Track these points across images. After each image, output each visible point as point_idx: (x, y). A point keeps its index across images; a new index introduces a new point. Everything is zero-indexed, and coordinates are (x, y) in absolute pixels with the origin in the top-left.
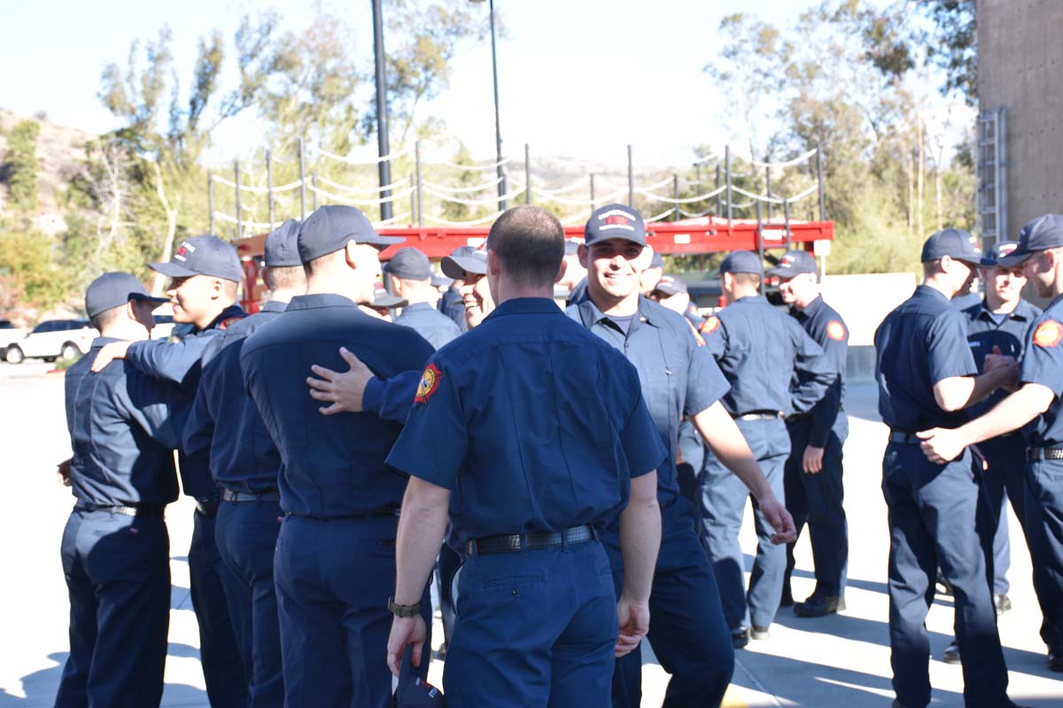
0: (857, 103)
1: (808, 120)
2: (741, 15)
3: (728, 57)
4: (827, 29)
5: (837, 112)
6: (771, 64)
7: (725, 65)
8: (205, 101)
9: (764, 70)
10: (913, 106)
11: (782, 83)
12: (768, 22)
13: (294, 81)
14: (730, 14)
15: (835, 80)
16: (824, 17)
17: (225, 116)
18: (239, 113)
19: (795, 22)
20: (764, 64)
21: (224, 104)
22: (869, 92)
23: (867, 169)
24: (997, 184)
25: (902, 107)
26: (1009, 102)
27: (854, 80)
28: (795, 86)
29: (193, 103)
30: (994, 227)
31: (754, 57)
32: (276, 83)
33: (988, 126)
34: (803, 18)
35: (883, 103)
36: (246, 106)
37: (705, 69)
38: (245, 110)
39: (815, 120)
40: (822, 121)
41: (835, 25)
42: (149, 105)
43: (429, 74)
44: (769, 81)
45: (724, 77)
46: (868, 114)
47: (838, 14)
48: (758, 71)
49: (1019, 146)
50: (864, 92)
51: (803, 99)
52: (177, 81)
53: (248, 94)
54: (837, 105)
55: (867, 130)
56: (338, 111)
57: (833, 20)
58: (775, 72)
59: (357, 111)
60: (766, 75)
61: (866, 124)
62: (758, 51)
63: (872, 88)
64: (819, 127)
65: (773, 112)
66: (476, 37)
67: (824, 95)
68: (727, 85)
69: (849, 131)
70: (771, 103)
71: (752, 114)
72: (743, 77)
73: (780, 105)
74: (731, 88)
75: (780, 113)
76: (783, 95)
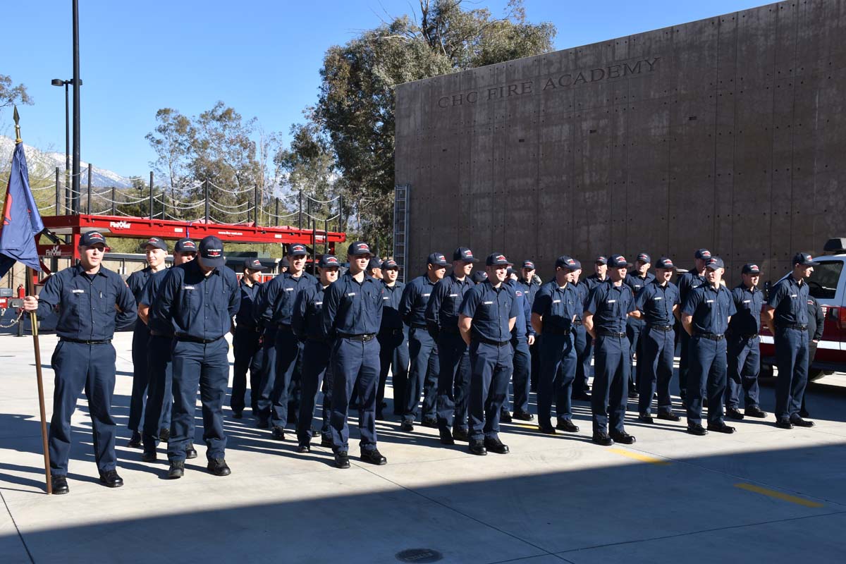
0: (230, 165)
1: (204, 171)
2: (169, 110)
3: (161, 132)
4: (215, 124)
5: (221, 169)
6: (184, 138)
7: (158, 136)
9: (179, 141)
10: (259, 170)
11: (189, 150)
12: (184, 115)
14: (163, 108)
15: (219, 151)
16: (214, 118)
19: (197, 118)
20: (180, 139)
22: (237, 160)
23: (235, 200)
24: (405, 221)
25: (253, 170)
26: (412, 182)
27: (229, 153)
28: (196, 152)
30: (403, 242)
31: (175, 134)
33: (401, 193)
34: (202, 116)
35: (243, 167)
37: (147, 137)
39: (208, 172)
40: (212, 172)
41: (219, 123)
44: (182, 147)
45: (159, 142)
46: (235, 171)
47: (221, 117)
48: (176, 141)
49: (416, 205)
50: (234, 160)
51: (202, 159)
54: (221, 164)
55: (235, 180)
57: (218, 120)
58: (185, 143)
60: (180, 144)
61: (234, 177)
62: (177, 131)
65: (184, 165)
66: (6, 100)
67: (213, 159)
68: (160, 147)
69: (226, 179)
70: (184, 160)
71: (173, 164)
72: (169, 144)
73: (189, 161)
74: (162, 149)
75: (190, 166)
76: (189, 156)
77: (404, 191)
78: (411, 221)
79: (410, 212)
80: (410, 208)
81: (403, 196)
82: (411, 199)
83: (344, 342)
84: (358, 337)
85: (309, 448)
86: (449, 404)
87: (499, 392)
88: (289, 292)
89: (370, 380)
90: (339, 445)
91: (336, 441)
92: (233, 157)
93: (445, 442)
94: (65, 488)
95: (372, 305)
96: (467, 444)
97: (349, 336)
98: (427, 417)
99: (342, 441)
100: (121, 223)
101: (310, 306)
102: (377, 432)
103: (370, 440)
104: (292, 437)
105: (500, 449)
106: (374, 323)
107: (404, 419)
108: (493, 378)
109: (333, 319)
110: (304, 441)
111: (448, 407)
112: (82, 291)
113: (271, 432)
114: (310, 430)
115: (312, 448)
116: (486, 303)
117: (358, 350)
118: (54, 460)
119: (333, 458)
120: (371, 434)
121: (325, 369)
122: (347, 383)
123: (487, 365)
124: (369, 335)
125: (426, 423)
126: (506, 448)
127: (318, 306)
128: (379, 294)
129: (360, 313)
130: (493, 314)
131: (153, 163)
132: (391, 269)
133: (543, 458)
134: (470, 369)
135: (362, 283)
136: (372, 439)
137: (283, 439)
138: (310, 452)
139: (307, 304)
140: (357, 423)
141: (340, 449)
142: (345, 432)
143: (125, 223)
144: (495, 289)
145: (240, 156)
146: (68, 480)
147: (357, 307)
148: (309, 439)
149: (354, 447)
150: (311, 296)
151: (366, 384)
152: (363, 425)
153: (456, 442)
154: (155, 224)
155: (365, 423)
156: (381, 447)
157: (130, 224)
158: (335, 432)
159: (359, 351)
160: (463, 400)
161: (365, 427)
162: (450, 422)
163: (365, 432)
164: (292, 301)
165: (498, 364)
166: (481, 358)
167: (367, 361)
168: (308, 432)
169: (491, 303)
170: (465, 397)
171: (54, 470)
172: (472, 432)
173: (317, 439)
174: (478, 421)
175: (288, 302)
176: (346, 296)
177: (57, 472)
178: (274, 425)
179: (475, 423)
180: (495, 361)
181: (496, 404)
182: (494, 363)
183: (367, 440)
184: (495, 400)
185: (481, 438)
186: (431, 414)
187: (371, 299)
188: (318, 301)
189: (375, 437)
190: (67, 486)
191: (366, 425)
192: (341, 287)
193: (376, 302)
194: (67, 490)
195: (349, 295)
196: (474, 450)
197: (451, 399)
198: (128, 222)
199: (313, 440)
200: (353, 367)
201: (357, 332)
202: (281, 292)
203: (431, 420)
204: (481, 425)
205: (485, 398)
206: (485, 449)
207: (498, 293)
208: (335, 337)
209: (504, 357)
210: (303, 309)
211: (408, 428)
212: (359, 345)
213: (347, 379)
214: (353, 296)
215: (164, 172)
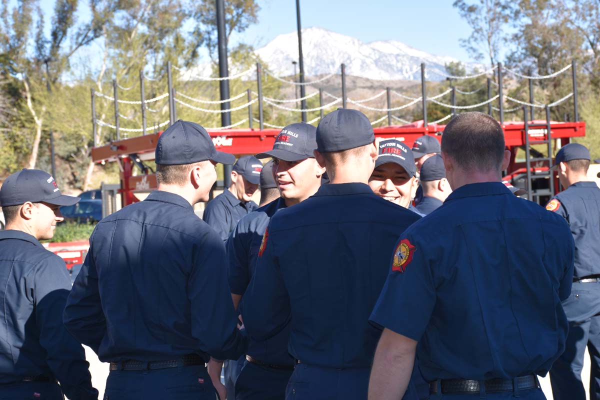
0: (579, 28)
1: (539, 42)
5: (562, 35)
8: (65, 33)
11: (517, 13)
13: (134, 17)
15: (561, 10)
17: (81, 45)
18: (92, 43)
21: (79, 35)
22: (588, 18)
23: (588, 80)
28: (527, 15)
29: (55, 34)
32: (119, 18)
36: (96, 37)
37: (456, 4)
38: (97, 40)
39: (544, 42)
40: (550, 42)
42: (20, 35)
43: (240, 10)
44: (507, 12)
45: (472, 9)
46: (588, 37)
50: (584, 19)
51: (534, 25)
52: (42, 17)
53: (97, 28)
54: (562, 29)
55: (587, 49)
56: (169, 40)
58: (512, 5)
59: (184, 41)
60: (504, 8)
61: (586, 44)
63: (591, 15)
64: (547, 48)
65: (509, 37)
67: (551, 22)
68: (473, 16)
69: (572, 50)
70: (508, 29)
71: (493, 39)
72: (485, 10)
73: (516, 31)
74: (477, 18)
75: (516, 37)
76: (518, 23)
92: (583, 16)
100: (218, 138)
131: (465, 41)
143: (224, 138)
145: (594, 12)
154: (268, 136)
157: (231, 140)
198: (228, 137)
215: (481, 51)
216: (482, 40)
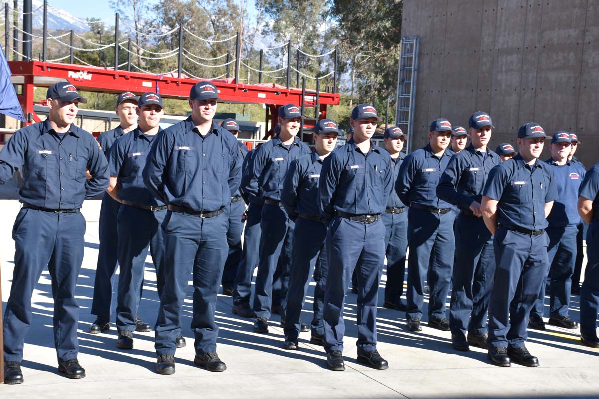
0: (204, 9)
1: (174, 15)
5: (193, 12)
10: (238, 15)
23: (209, 52)
24: (412, 81)
25: (231, 15)
26: (422, 34)
30: (408, 106)
33: (408, 47)
35: (219, 11)
39: (178, 16)
40: (183, 17)
46: (210, 16)
49: (426, 61)
50: (209, 3)
54: (193, 7)
55: (209, 26)
61: (208, 23)
65: (151, 7)
69: (199, 25)
71: (138, 5)
75: (157, 8)
77: (412, 45)
78: (418, 83)
79: (419, 70)
80: (419, 66)
81: (410, 51)
82: (420, 55)
83: (343, 222)
84: (360, 217)
85: (296, 344)
86: (465, 303)
87: (529, 291)
88: (278, 162)
89: (373, 269)
90: (333, 343)
91: (330, 338)
93: (458, 347)
94: (19, 377)
95: (378, 181)
96: (486, 351)
97: (349, 216)
98: (434, 317)
99: (336, 337)
100: (81, 73)
101: (304, 180)
102: (378, 331)
103: (369, 340)
104: (276, 331)
105: (527, 360)
106: (380, 202)
107: (408, 318)
108: (522, 273)
109: (331, 194)
110: (291, 337)
111: (464, 307)
112: (49, 152)
113: (253, 324)
114: (298, 323)
115: (300, 345)
116: (516, 183)
117: (358, 232)
118: (10, 345)
119: (325, 358)
120: (371, 333)
121: (319, 253)
122: (345, 271)
123: (516, 258)
124: (373, 215)
125: (435, 323)
126: (534, 360)
127: (313, 179)
128: (387, 168)
129: (363, 189)
130: (524, 196)
131: (114, 4)
132: (396, 138)
133: (583, 376)
134: (493, 262)
135: (368, 154)
136: (372, 338)
137: (266, 332)
138: (298, 349)
139: (301, 176)
140: (356, 319)
141: (333, 348)
142: (341, 328)
143: (86, 73)
144: (528, 167)
146: (22, 368)
147: (361, 182)
148: (297, 334)
149: (350, 346)
150: (305, 168)
151: (367, 273)
152: (363, 321)
153: (472, 348)
154: (120, 76)
155: (364, 320)
156: (382, 348)
157: (91, 75)
158: (328, 327)
159: (361, 234)
160: (483, 299)
161: (364, 324)
162: (466, 324)
163: (364, 330)
164: (281, 173)
165: (529, 257)
166: (508, 249)
167: (369, 246)
168: (296, 325)
169: (522, 183)
170: (486, 296)
171: (7, 355)
172: (492, 338)
173: (306, 335)
174: (500, 325)
175: (277, 174)
176: (347, 169)
177: (12, 358)
178: (256, 317)
179: (497, 327)
180: (526, 254)
181: (525, 306)
182: (525, 257)
183: (366, 340)
184: (523, 301)
185: (503, 346)
186: (440, 313)
187: (378, 173)
188: (313, 173)
189: (375, 337)
190: (22, 375)
191: (366, 322)
192: (342, 157)
193: (383, 176)
194: (22, 380)
195: (352, 167)
196: (494, 358)
197: (469, 296)
198: (89, 73)
199: (302, 335)
200: (352, 252)
201: (358, 212)
202: (269, 163)
203: (439, 320)
204: (504, 330)
205: (511, 298)
206: (508, 359)
207: (532, 171)
208: (333, 216)
209: (537, 248)
210: (295, 183)
211: (413, 328)
212: (361, 227)
213: (345, 266)
214: (356, 170)
215: (127, 14)
216: (129, 5)
